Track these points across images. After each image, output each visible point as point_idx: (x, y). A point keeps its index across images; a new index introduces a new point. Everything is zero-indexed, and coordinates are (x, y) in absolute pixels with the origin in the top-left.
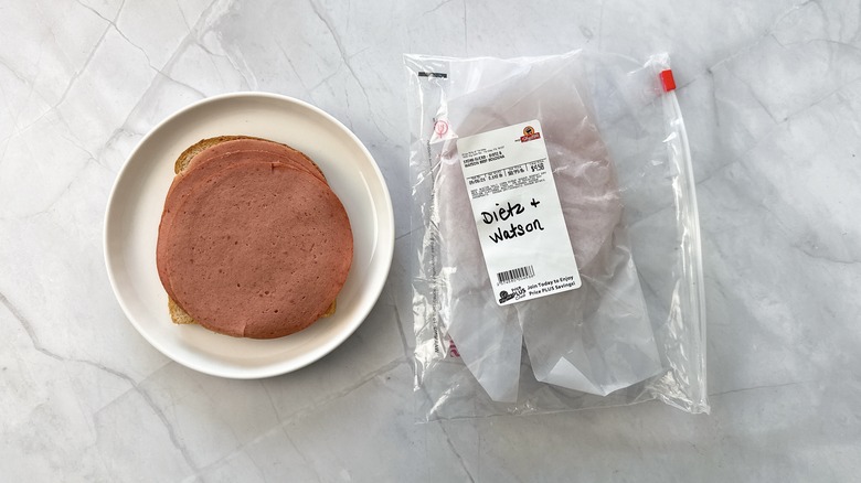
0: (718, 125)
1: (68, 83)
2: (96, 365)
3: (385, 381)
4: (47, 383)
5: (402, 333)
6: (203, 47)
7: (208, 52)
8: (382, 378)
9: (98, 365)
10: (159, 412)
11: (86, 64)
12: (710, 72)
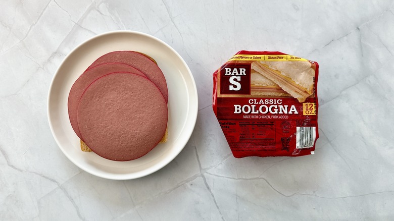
0: (362, 56)
1: (29, 28)
2: (39, 174)
3: (189, 186)
4: (14, 184)
5: (199, 161)
6: (99, 11)
7: (101, 13)
8: (188, 185)
9: (40, 175)
10: (71, 200)
11: (38, 19)
12: (358, 29)
